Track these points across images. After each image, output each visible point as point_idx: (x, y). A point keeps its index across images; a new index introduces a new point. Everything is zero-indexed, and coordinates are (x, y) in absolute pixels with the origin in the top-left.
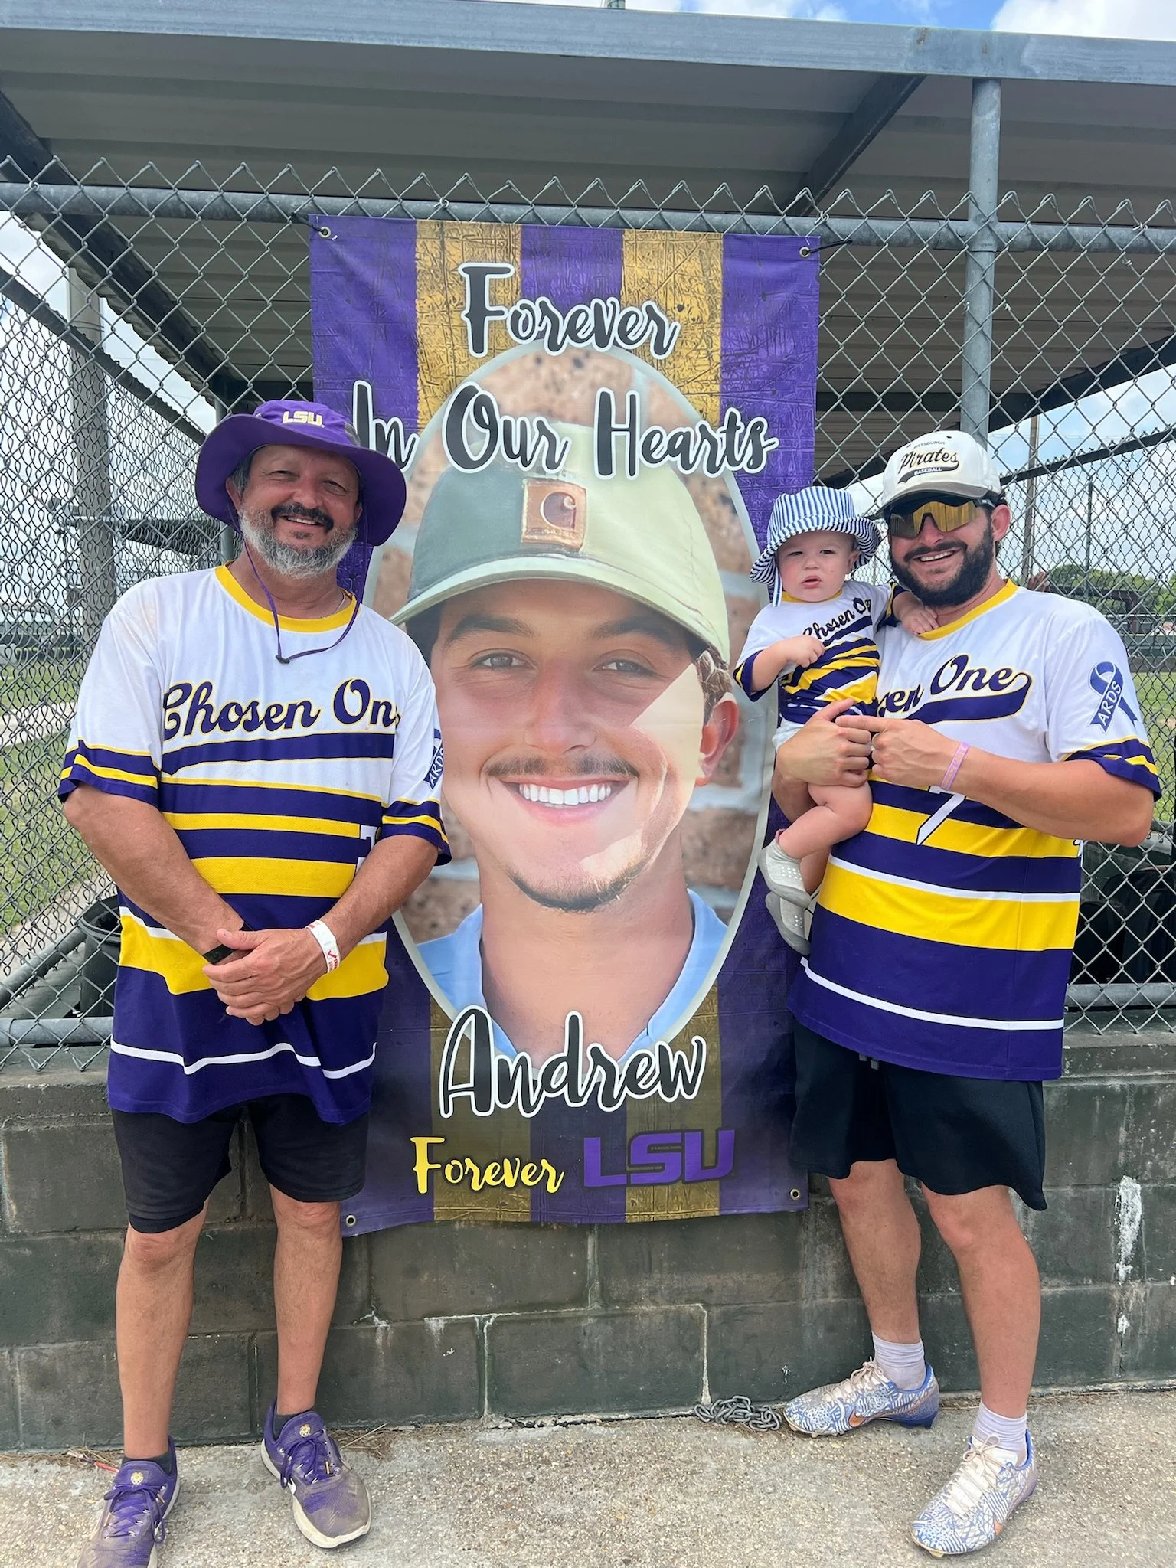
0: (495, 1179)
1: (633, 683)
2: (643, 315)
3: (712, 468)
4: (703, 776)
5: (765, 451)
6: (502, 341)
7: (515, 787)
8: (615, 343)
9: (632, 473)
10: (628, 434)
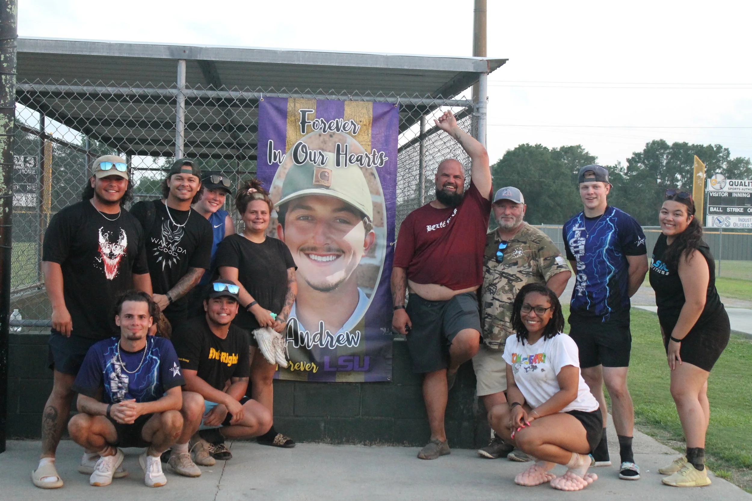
0: (298, 368)
1: (343, 226)
2: (350, 123)
3: (369, 165)
4: (364, 254)
5: (384, 161)
6: (310, 130)
7: (308, 255)
8: (342, 131)
9: (346, 166)
10: (345, 155)
